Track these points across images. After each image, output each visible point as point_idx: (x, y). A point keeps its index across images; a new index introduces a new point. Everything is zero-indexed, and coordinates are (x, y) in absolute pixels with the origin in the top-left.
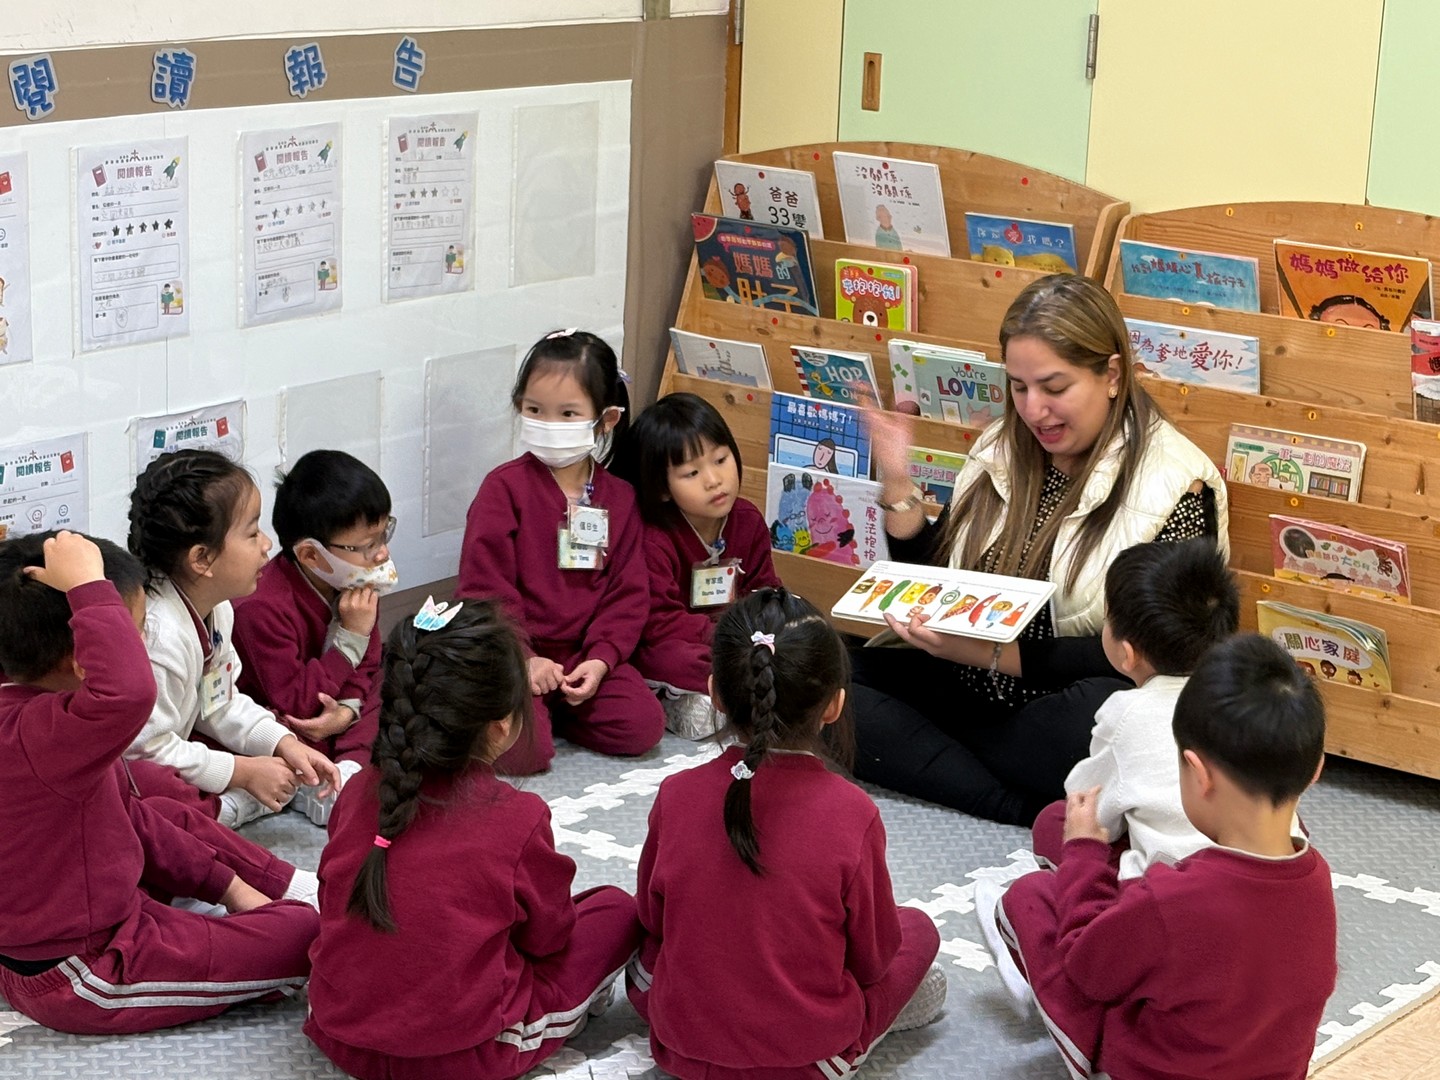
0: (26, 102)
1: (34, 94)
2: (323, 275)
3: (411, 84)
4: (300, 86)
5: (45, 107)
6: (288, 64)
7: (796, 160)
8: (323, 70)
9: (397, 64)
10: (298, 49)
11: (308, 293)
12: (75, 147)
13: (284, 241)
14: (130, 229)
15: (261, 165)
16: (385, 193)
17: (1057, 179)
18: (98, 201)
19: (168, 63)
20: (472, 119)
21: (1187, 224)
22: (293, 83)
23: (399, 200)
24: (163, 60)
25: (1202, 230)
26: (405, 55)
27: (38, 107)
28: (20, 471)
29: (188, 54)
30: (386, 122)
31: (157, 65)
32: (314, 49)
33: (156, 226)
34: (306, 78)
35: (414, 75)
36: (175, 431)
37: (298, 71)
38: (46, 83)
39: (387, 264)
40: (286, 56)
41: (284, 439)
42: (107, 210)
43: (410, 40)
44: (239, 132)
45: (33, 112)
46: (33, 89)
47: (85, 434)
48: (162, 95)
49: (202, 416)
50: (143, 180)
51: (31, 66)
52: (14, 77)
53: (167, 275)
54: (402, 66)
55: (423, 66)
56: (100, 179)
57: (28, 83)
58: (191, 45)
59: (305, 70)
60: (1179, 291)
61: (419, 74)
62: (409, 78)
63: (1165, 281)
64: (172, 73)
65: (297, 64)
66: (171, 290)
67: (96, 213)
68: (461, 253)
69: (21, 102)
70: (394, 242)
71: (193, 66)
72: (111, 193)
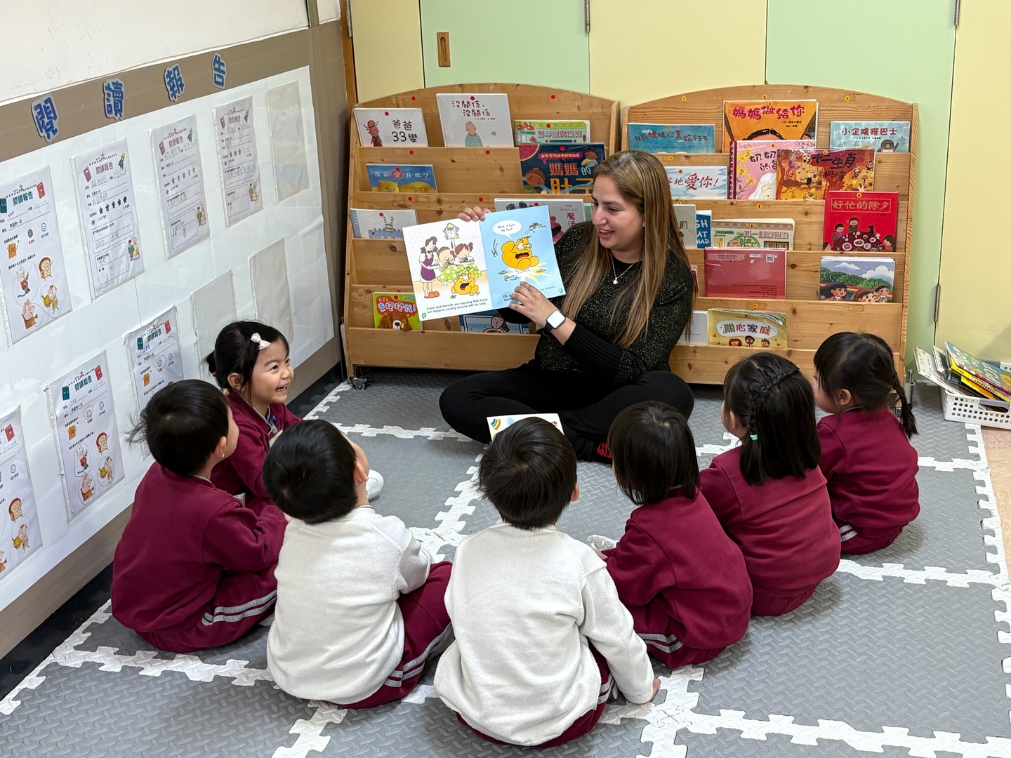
0: (44, 130)
1: (47, 124)
2: (200, 216)
3: (222, 84)
4: (174, 95)
5: (55, 132)
6: (167, 80)
7: (400, 102)
8: (183, 82)
9: (214, 72)
10: (171, 69)
11: (193, 230)
12: (73, 157)
13: (179, 198)
14: (107, 207)
15: (163, 150)
16: (219, 157)
17: (574, 93)
18: (90, 192)
19: (110, 89)
20: (249, 101)
21: (659, 109)
22: (171, 93)
23: (226, 160)
24: (108, 88)
25: (669, 111)
26: (217, 66)
27: (51, 133)
28: (77, 387)
29: (120, 82)
30: (214, 111)
31: (106, 92)
32: (177, 68)
33: (119, 202)
34: (176, 88)
35: (222, 77)
36: (147, 336)
37: (172, 84)
38: (52, 115)
39: (225, 202)
40: (165, 75)
41: (196, 326)
42: (95, 197)
43: (218, 55)
44: (150, 130)
46: (46, 120)
47: (105, 352)
48: (110, 112)
49: (158, 322)
50: (109, 173)
51: (43, 104)
52: (35, 113)
53: (128, 235)
54: (217, 73)
55: (225, 71)
56: (88, 177)
57: (43, 117)
58: (120, 75)
59: (175, 83)
60: (665, 148)
61: (225, 76)
62: (220, 80)
63: (656, 143)
64: (114, 96)
65: (171, 80)
66: (132, 243)
67: (90, 200)
68: (255, 187)
69: (42, 131)
70: (227, 187)
71: (123, 89)
72: (95, 185)
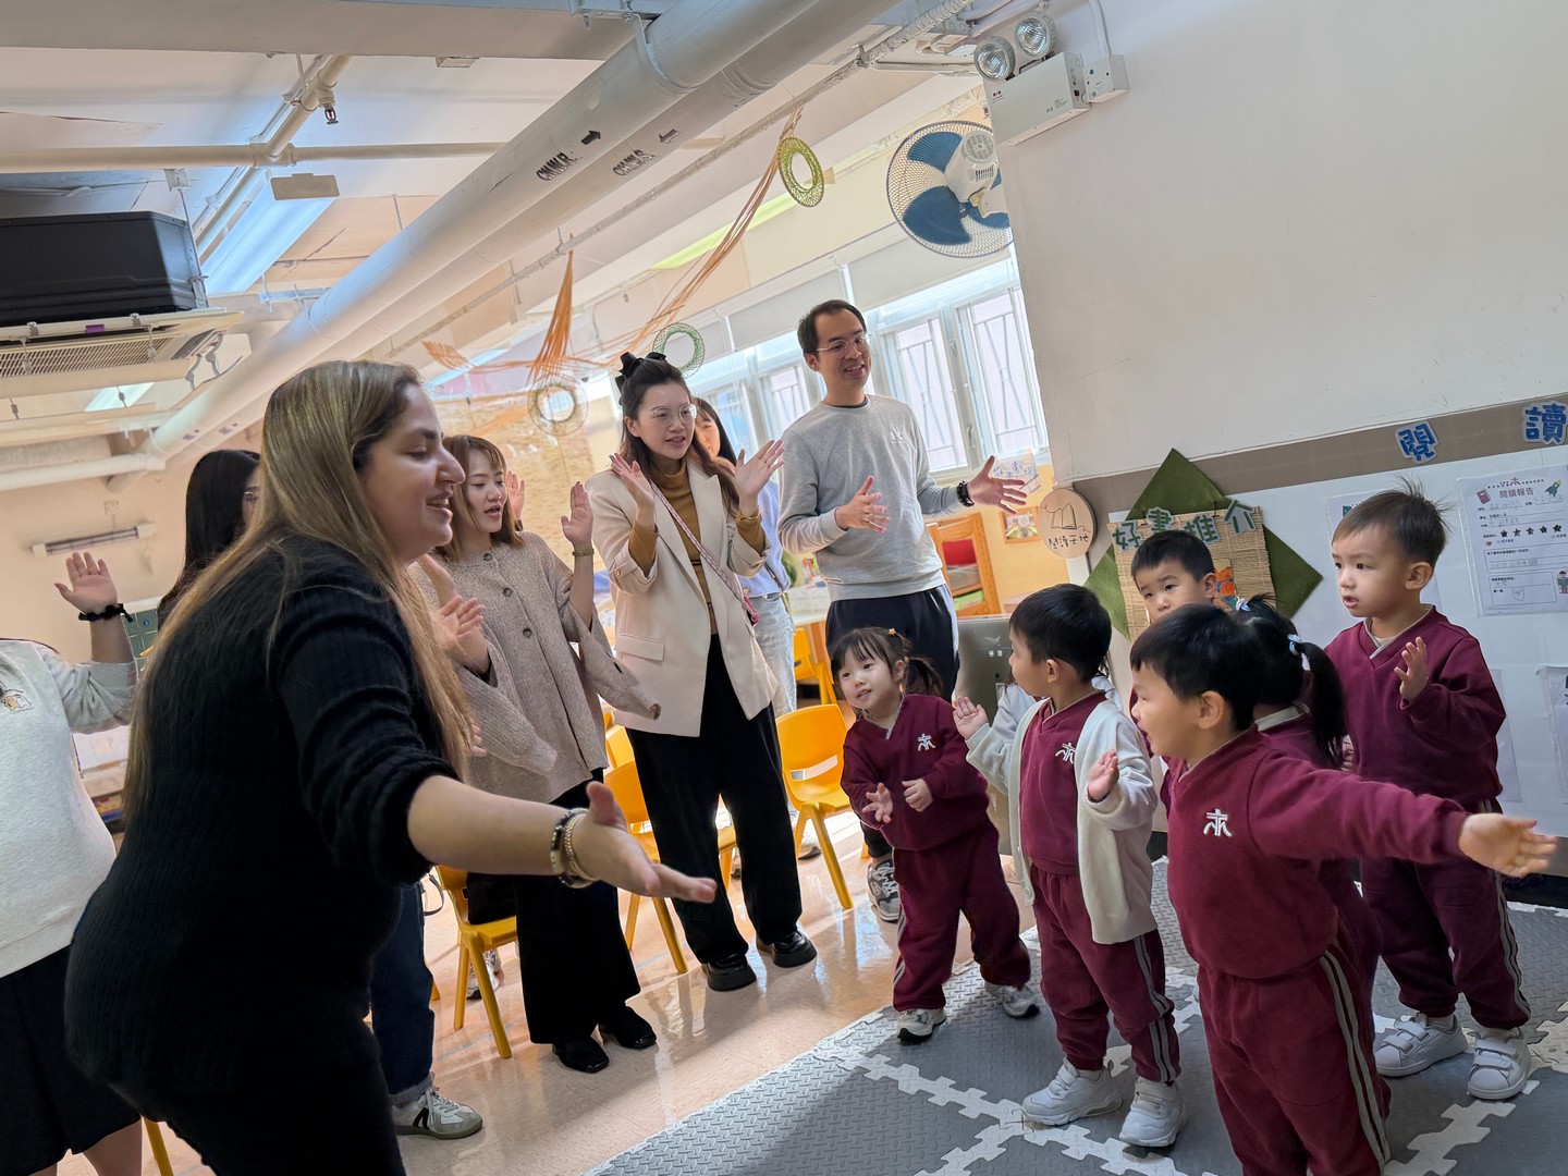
0: (1412, 453)
1: (1418, 448)
5: (1428, 455)
12: (1458, 479)
14: (1517, 532)
18: (1487, 513)
19: (1539, 413)
24: (1534, 412)
27: (1423, 456)
29: (1559, 404)
31: (1527, 417)
38: (1428, 439)
42: (1494, 520)
45: (1419, 459)
46: (1416, 444)
48: (1536, 436)
50: (1527, 498)
51: (1413, 430)
52: (1398, 438)
53: (1559, 566)
56: (1484, 498)
57: (1411, 441)
64: (1543, 421)
67: (1483, 522)
69: (1408, 454)
72: (1497, 508)
